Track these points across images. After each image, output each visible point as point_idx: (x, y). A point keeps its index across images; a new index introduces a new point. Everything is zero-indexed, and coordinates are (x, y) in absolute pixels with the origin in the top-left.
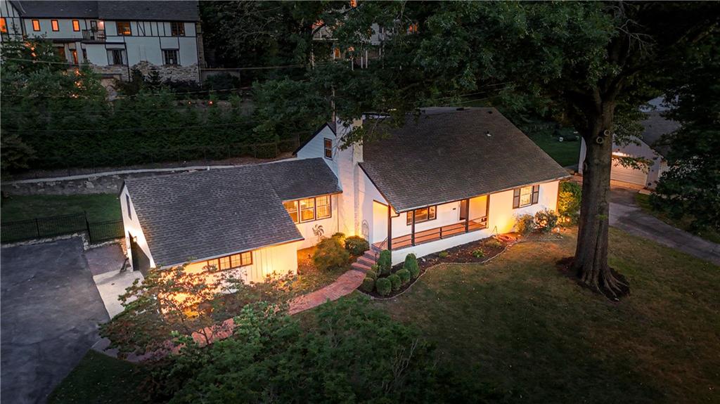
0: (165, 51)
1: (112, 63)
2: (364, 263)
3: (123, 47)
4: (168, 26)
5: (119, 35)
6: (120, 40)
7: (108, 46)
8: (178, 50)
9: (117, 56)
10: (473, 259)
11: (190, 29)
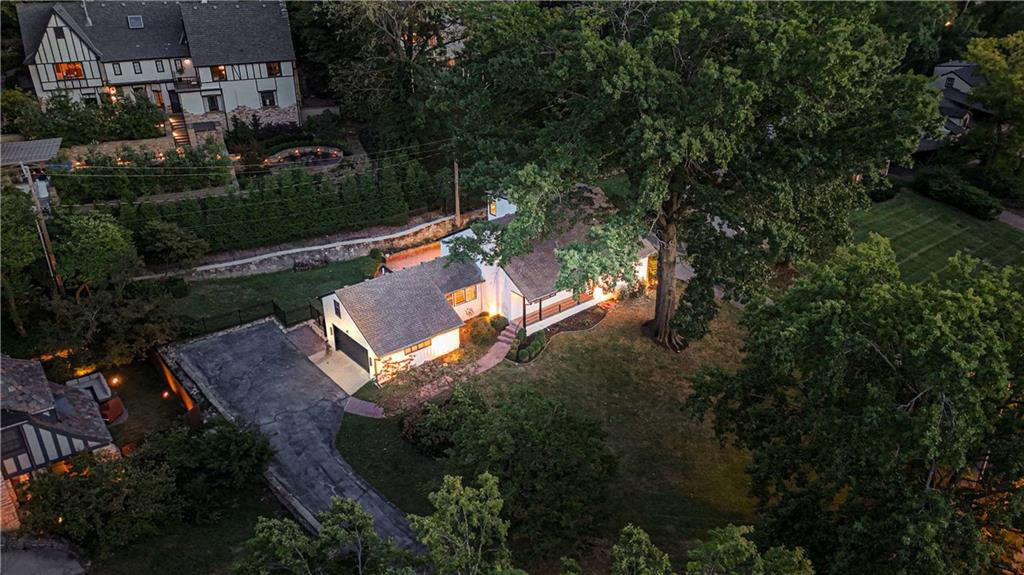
0: (262, 93)
1: (208, 110)
2: (506, 336)
3: (219, 93)
4: (264, 67)
5: (214, 81)
6: (216, 86)
7: (204, 94)
8: (276, 91)
9: (213, 102)
10: (583, 326)
11: (287, 68)
